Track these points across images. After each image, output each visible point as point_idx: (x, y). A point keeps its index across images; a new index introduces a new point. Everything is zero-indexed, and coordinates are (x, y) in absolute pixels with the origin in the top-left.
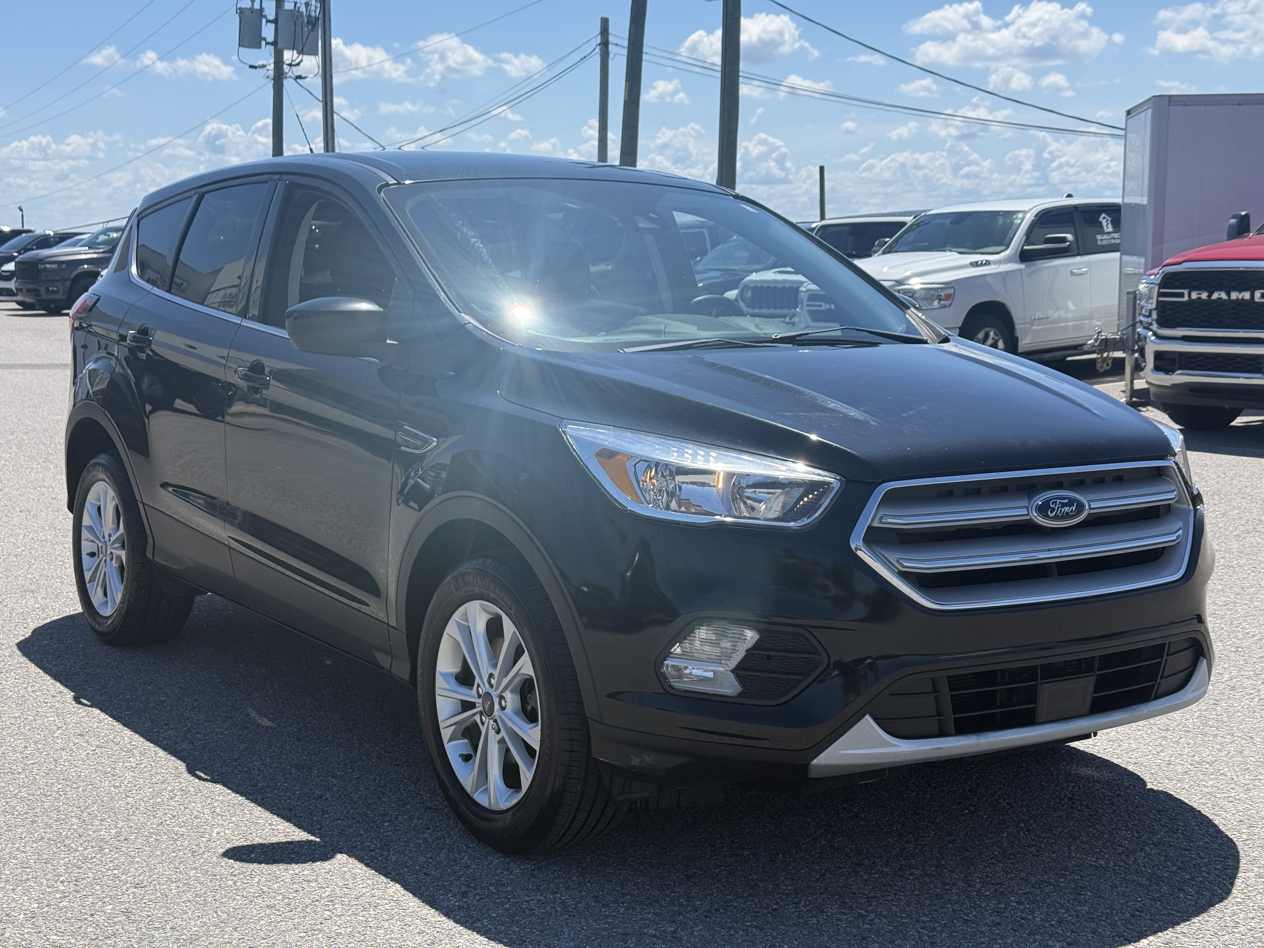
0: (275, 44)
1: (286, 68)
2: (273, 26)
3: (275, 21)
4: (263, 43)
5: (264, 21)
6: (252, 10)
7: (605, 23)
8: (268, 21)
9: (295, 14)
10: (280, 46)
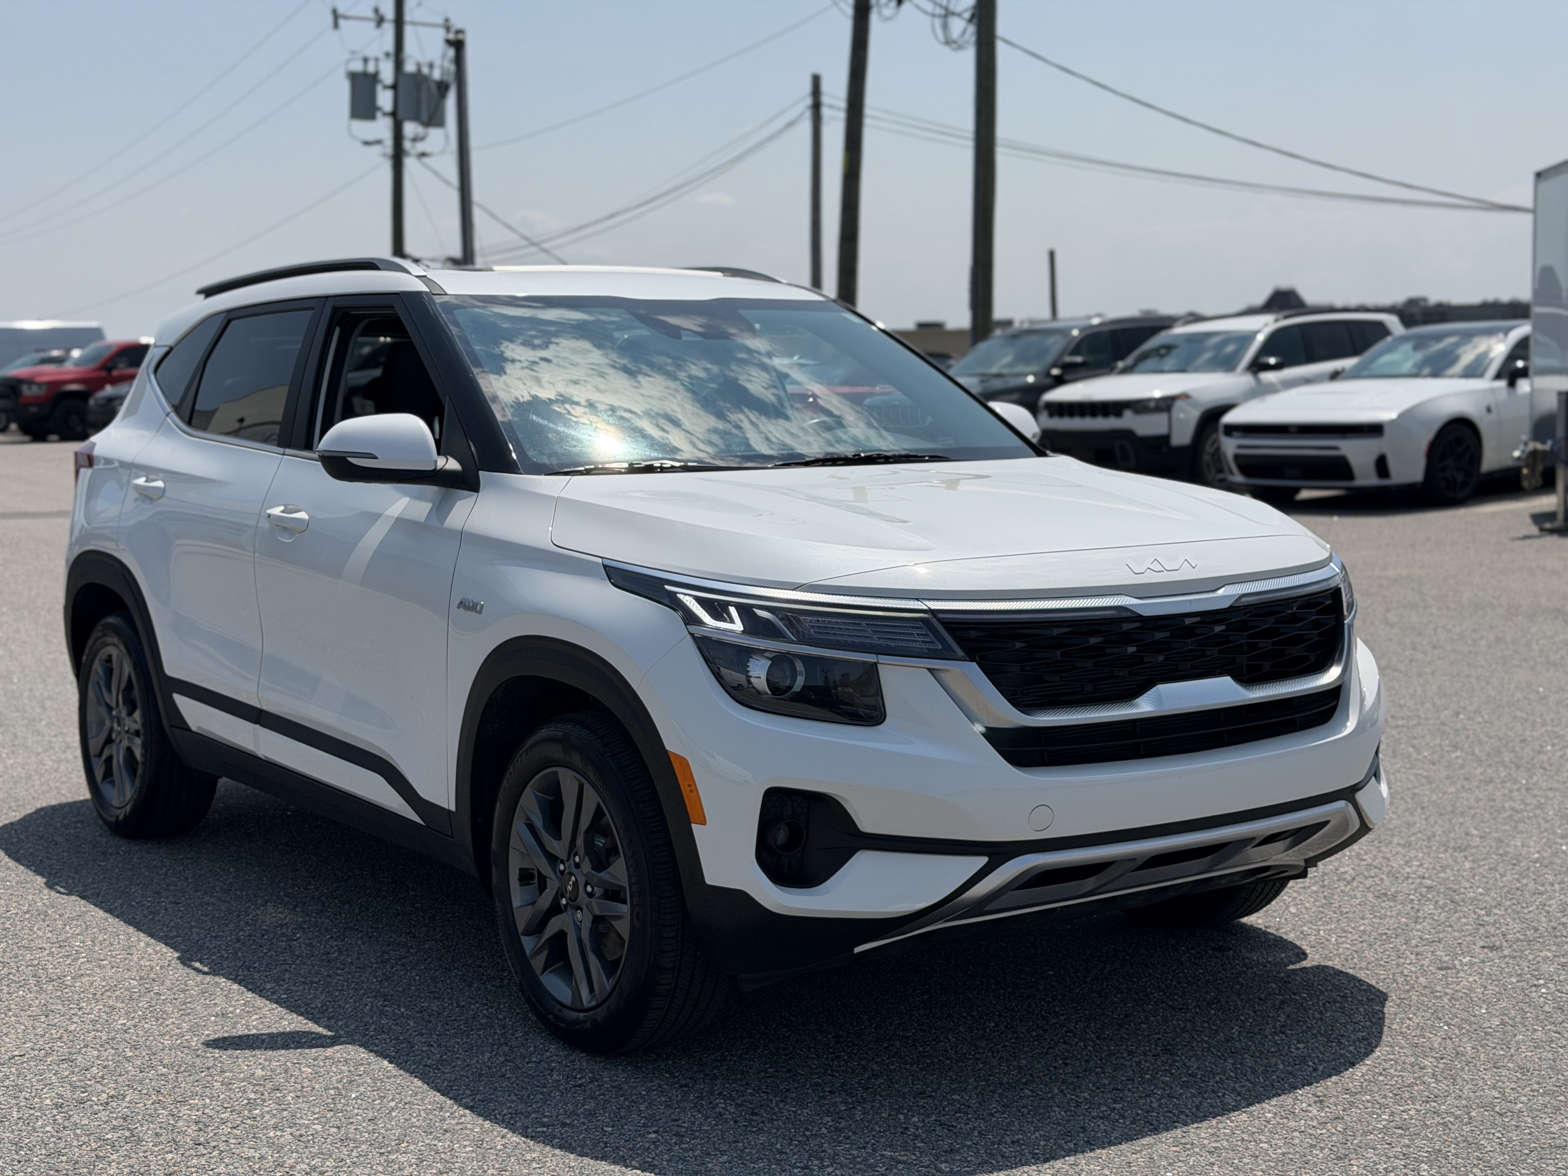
1: (407, 145)
2: (390, 94)
3: (394, 87)
4: (379, 115)
5: (379, 88)
6: (365, 74)
7: (816, 81)
8: (386, 87)
9: (419, 79)
10: (400, 115)
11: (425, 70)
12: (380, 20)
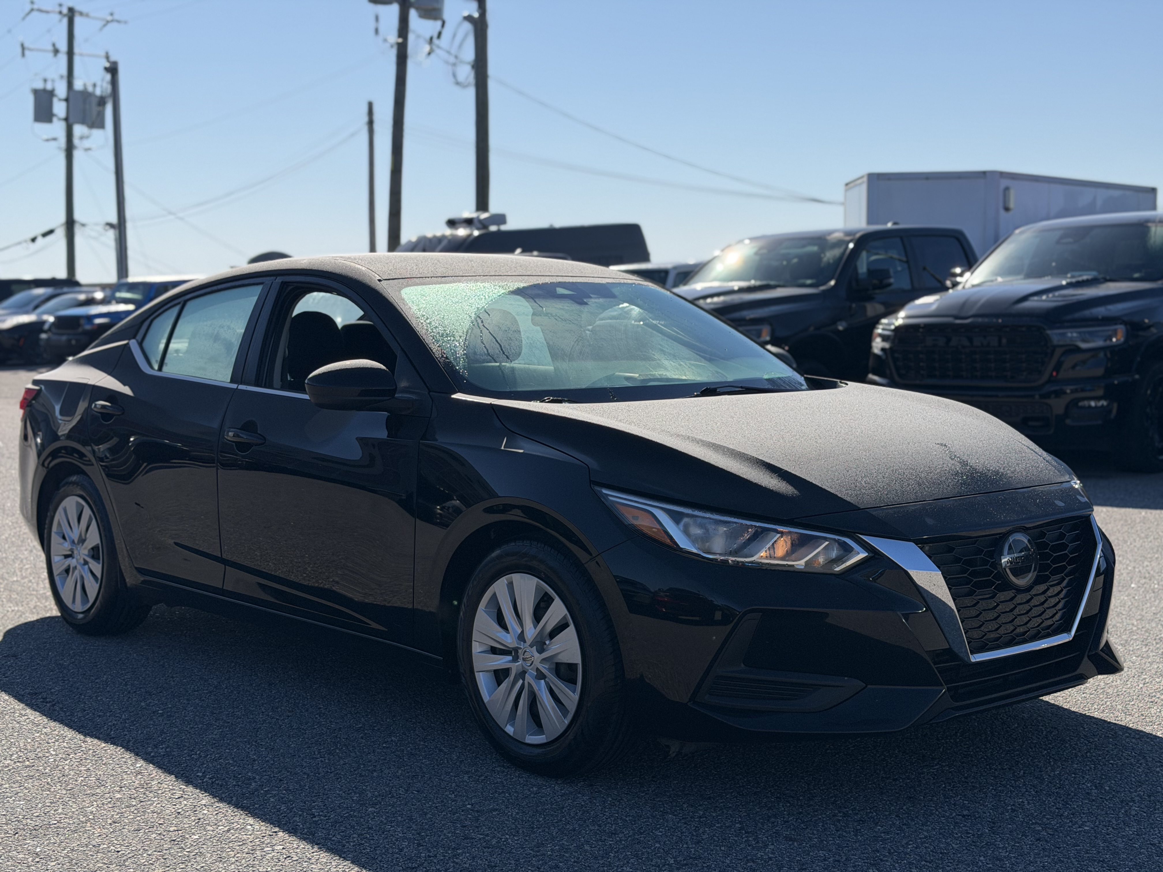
0: (66, 119)
1: (76, 141)
2: (63, 105)
3: (67, 100)
4: (55, 119)
5: (55, 100)
6: (45, 91)
7: (370, 105)
8: (60, 100)
9: (85, 95)
10: (71, 121)
11: (90, 89)
12: (56, 51)
